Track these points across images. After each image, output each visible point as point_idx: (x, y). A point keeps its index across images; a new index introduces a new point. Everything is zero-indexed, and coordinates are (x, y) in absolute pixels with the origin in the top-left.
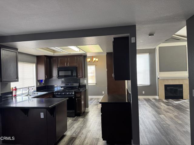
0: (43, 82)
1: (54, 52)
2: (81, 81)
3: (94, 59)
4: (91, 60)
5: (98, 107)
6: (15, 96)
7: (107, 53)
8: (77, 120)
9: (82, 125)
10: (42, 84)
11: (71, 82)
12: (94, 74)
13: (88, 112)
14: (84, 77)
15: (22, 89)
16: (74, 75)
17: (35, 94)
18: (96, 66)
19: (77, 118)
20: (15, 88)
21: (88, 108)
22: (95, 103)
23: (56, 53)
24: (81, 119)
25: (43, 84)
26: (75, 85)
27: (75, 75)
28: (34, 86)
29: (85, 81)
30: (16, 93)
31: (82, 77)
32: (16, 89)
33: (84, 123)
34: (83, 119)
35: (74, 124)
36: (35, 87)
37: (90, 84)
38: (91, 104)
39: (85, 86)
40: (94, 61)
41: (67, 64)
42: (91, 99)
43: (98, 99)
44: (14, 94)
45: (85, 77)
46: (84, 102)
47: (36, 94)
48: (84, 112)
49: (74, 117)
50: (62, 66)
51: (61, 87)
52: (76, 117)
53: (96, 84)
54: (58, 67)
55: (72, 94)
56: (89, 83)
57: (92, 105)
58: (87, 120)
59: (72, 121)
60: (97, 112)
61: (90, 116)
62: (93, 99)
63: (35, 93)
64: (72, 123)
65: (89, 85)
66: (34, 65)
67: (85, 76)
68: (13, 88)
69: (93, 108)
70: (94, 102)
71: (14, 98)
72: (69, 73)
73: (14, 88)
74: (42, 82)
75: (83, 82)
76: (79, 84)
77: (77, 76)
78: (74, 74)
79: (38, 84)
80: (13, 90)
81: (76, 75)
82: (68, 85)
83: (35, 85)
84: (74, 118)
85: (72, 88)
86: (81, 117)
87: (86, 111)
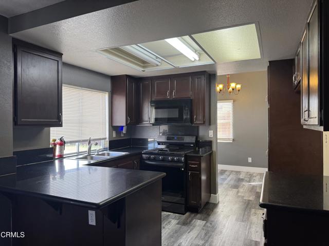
0: (124, 131)
1: (144, 67)
2: (202, 132)
3: (233, 85)
4: (224, 87)
5: (240, 194)
6: (61, 157)
7: (270, 62)
8: (191, 221)
9: (201, 242)
10: (122, 135)
11: (180, 133)
12: (231, 121)
13: (215, 205)
14: (207, 122)
15: (77, 144)
16: (184, 117)
17: (103, 154)
18: (234, 102)
19: (190, 219)
20: (61, 139)
21: (216, 194)
22: (232, 182)
23: (149, 68)
24: (199, 223)
25: (124, 134)
26: (187, 141)
27: (186, 119)
28: (105, 139)
29: (211, 133)
30: (61, 150)
31: (204, 123)
32: (62, 143)
33: (206, 234)
34: (205, 222)
35: (182, 235)
36: (108, 140)
37: (220, 139)
38: (222, 184)
39: (209, 144)
40: (231, 89)
41: (171, 93)
42: (223, 172)
43: (238, 173)
44: (57, 153)
45: (210, 124)
46: (207, 178)
47: (106, 154)
48: (208, 203)
49: (184, 214)
50: (160, 98)
51: (159, 144)
52: (187, 214)
53: (233, 140)
54: (153, 100)
55: (179, 161)
56: (218, 137)
57: (224, 186)
58: (214, 228)
59: (178, 224)
60: (237, 206)
61: (222, 216)
62: (226, 171)
63: (105, 152)
64: (176, 232)
65: (218, 141)
66: (106, 96)
67: (210, 120)
68: (55, 140)
69: (227, 195)
70: (229, 179)
71: (57, 162)
72: (175, 114)
73: (58, 141)
74: (122, 130)
75: (207, 134)
76: (197, 138)
77: (192, 121)
78: (186, 116)
79: (114, 135)
80: (55, 145)
81: (189, 117)
82: (173, 138)
83: (107, 136)
84: (184, 217)
85: (182, 146)
86: (199, 216)
87: (212, 201)
